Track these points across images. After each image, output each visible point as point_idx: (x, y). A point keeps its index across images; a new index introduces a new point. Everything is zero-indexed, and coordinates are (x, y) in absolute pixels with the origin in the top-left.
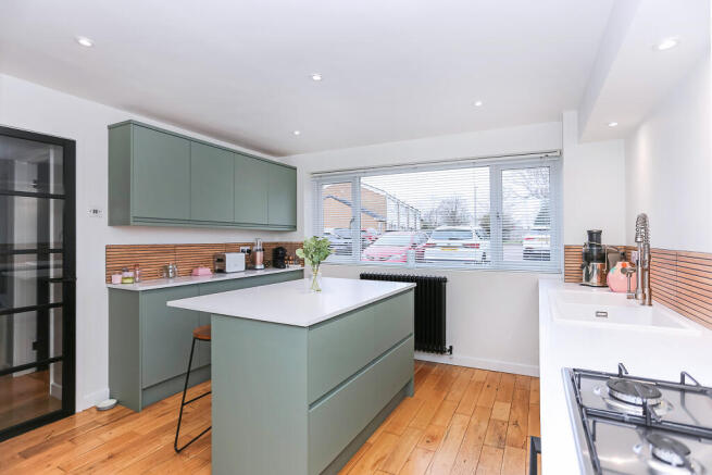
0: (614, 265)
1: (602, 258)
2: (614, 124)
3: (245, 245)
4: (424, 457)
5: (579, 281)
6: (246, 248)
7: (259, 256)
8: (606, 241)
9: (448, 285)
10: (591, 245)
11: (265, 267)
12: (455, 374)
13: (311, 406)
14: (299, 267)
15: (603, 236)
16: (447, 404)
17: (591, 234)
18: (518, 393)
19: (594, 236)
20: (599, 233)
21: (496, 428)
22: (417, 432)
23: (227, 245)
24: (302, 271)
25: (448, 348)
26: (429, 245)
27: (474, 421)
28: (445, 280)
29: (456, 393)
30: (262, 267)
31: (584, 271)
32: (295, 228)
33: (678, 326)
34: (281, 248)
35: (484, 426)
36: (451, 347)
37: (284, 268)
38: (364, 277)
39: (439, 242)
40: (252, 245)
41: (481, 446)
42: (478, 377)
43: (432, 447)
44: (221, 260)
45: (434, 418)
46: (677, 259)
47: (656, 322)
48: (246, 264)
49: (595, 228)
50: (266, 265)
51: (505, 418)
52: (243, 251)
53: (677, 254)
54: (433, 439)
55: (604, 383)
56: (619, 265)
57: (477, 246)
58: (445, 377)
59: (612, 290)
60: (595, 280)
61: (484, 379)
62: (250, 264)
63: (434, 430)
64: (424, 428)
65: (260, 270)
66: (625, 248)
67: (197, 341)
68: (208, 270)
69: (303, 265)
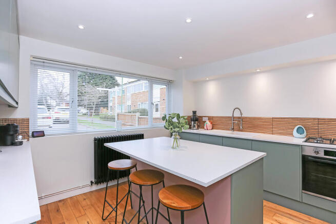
2: (207, 79)
10: (194, 116)
19: (194, 113)
28: (143, 135)
69: (28, 140)
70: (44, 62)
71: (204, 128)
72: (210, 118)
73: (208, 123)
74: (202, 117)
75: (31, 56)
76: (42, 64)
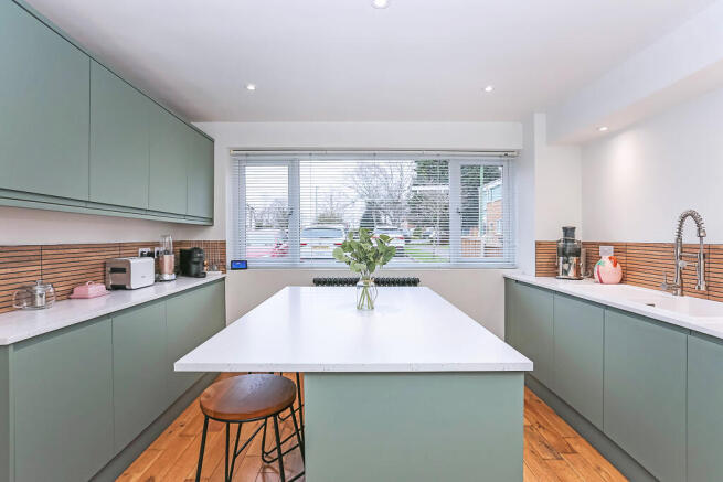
1: (577, 252)
2: (604, 129)
5: (556, 275)
6: (147, 250)
8: (579, 236)
10: (566, 241)
11: (177, 277)
14: (218, 275)
15: (576, 232)
17: (566, 230)
19: (569, 232)
20: (573, 229)
23: (121, 246)
24: (223, 279)
28: (418, 281)
30: (174, 276)
32: (212, 220)
34: (199, 250)
37: (204, 275)
38: (318, 282)
41: (544, 462)
44: (123, 270)
48: (155, 273)
49: (569, 225)
50: (178, 273)
52: (142, 255)
59: (602, 282)
65: (170, 284)
68: (101, 288)
69: (224, 272)
70: (247, 155)
71: (592, 277)
72: (620, 250)
73: (606, 266)
74: (597, 244)
75: (230, 148)
76: (244, 158)
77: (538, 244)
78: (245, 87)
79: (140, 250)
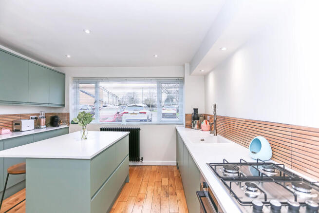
0: (203, 121)
1: (198, 119)
2: (202, 71)
3: (34, 115)
4: (138, 209)
5: (190, 127)
6: (34, 117)
7: (43, 121)
8: (199, 112)
9: (140, 131)
10: (195, 114)
11: (47, 127)
12: (144, 169)
13: (92, 198)
14: (66, 126)
15: (198, 111)
16: (143, 183)
18: (170, 173)
19: (196, 110)
20: (197, 109)
21: (165, 189)
22: (133, 198)
23: (21, 115)
24: (68, 127)
25: (141, 158)
26: (125, 113)
27: (156, 188)
28: (139, 129)
29: (146, 177)
30: (45, 126)
31: (193, 124)
32: (64, 105)
33: (227, 142)
34: (56, 116)
35: (160, 189)
36: (142, 158)
37: (58, 126)
38: (102, 130)
39: (130, 112)
40: (39, 114)
41: (160, 198)
42: (154, 169)
43: (141, 203)
44: (18, 124)
45: (139, 190)
46: (224, 119)
47: (219, 142)
48: (35, 125)
49: (196, 108)
50: (47, 125)
51: (167, 184)
52: (32, 118)
53: (224, 118)
54: (141, 200)
55: (222, 167)
56: (204, 121)
57: (145, 113)
58: (141, 171)
59: (202, 130)
60: (196, 126)
61: (156, 169)
62: (37, 125)
63: (141, 196)
64: (136, 195)
65: (44, 129)
66: (205, 115)
67: (10, 175)
68: (8, 131)
69: (69, 125)
74: (207, 115)
75: (72, 77)
77: (186, 115)
78: (66, 56)
79: (31, 117)
